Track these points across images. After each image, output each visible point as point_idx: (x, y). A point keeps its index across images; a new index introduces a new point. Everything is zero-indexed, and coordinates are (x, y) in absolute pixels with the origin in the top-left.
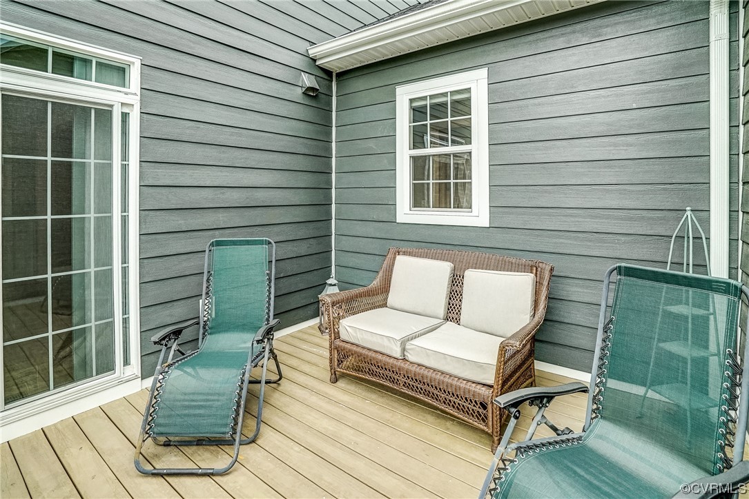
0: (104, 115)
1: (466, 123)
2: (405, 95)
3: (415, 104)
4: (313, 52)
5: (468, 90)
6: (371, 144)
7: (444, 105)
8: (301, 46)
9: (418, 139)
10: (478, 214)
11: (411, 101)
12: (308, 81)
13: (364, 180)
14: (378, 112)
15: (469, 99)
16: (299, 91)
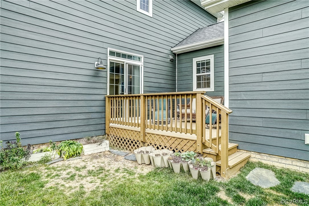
0: (139, 67)
1: (209, 68)
2: (195, 60)
3: (197, 63)
4: (172, 49)
5: (210, 60)
6: (186, 73)
7: (204, 63)
8: (169, 48)
9: (198, 71)
10: (212, 89)
11: (197, 62)
12: (171, 57)
13: (185, 82)
14: (189, 65)
15: (210, 62)
16: (169, 60)
